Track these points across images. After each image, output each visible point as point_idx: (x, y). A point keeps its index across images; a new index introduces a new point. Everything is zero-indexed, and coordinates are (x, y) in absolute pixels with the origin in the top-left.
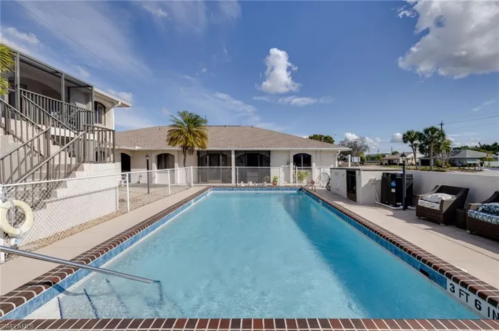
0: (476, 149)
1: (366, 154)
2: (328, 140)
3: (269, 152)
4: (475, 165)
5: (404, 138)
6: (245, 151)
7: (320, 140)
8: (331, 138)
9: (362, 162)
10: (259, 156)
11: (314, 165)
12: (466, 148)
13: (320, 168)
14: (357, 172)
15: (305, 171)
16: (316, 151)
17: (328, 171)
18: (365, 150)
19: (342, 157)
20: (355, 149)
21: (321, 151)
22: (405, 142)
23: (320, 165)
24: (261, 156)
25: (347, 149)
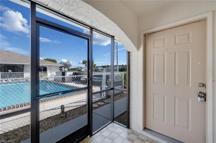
0: (101, 67)
1: (71, 68)
2: (54, 61)
3: (23, 65)
4: (101, 71)
5: (83, 63)
6: (6, 64)
7: (50, 61)
8: (55, 61)
9: (69, 70)
10: (16, 67)
11: (48, 71)
12: (99, 66)
13: (51, 73)
14: (65, 72)
15: (43, 74)
16: (49, 66)
17: (55, 74)
18: (70, 66)
19: (61, 69)
20: (66, 65)
21: (51, 66)
22: (83, 64)
23: (51, 71)
24: (17, 67)
25: (63, 65)
